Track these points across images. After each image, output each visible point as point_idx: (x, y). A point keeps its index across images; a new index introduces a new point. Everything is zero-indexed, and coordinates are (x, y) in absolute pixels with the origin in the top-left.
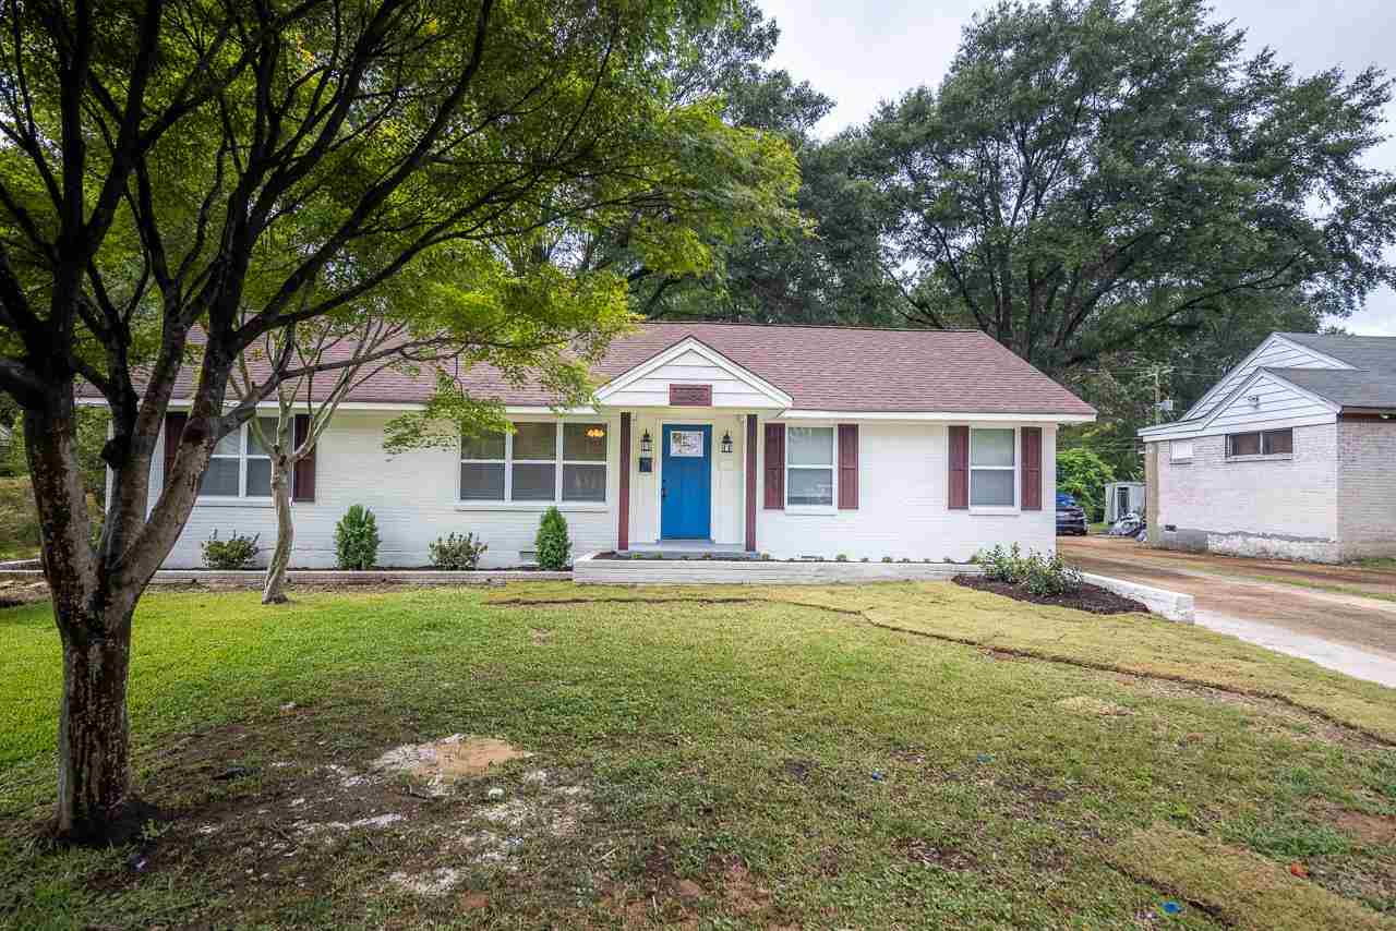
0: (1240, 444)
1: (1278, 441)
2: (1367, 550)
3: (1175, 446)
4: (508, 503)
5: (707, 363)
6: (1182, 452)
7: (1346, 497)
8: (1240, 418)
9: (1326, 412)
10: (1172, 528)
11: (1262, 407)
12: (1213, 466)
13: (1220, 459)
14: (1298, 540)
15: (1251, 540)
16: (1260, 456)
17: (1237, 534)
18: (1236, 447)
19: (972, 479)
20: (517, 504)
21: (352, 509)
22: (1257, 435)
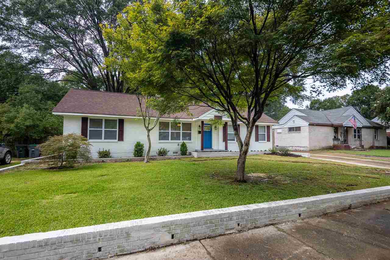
0: (291, 129)
1: (298, 129)
2: (313, 148)
3: (278, 130)
4: (170, 141)
6: (279, 131)
7: (310, 139)
8: (291, 124)
9: (307, 124)
10: (277, 146)
11: (295, 123)
12: (286, 134)
13: (287, 132)
14: (302, 147)
15: (293, 148)
16: (295, 132)
17: (291, 146)
18: (290, 130)
19: (259, 135)
20: (172, 141)
21: (137, 143)
22: (294, 128)
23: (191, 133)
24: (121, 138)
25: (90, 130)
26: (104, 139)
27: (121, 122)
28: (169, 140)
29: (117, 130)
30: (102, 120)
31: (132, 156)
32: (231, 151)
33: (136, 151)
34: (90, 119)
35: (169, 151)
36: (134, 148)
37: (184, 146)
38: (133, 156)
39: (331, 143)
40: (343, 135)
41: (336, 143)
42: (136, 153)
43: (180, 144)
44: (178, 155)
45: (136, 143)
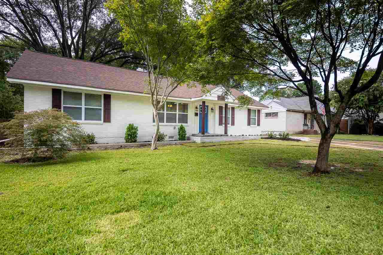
1: (275, 114)
8: (268, 110)
9: (285, 110)
11: (272, 108)
13: (264, 118)
16: (272, 117)
18: (266, 115)
19: (251, 119)
20: (167, 124)
21: (130, 125)
22: (271, 113)
23: (187, 114)
24: (107, 119)
25: (64, 107)
26: (85, 120)
27: (107, 98)
28: (164, 122)
29: (102, 108)
30: (81, 94)
31: (122, 141)
32: (231, 136)
33: (129, 135)
34: (64, 92)
35: (166, 135)
36: (125, 130)
37: (182, 129)
38: (125, 141)
39: (301, 128)
40: (310, 121)
41: (306, 128)
42: (129, 137)
43: (177, 128)
44: (174, 140)
45: (128, 125)
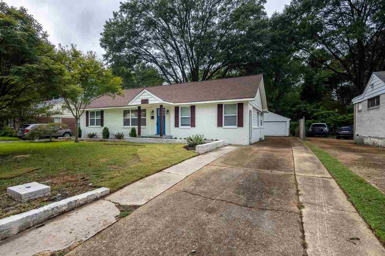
4: (131, 126)
5: (147, 94)
8: (370, 93)
10: (358, 135)
11: (375, 88)
13: (366, 109)
14: (380, 139)
15: (371, 139)
16: (374, 107)
17: (369, 137)
23: (146, 118)
